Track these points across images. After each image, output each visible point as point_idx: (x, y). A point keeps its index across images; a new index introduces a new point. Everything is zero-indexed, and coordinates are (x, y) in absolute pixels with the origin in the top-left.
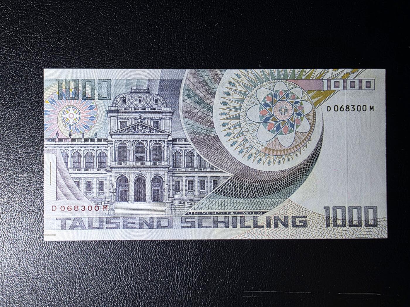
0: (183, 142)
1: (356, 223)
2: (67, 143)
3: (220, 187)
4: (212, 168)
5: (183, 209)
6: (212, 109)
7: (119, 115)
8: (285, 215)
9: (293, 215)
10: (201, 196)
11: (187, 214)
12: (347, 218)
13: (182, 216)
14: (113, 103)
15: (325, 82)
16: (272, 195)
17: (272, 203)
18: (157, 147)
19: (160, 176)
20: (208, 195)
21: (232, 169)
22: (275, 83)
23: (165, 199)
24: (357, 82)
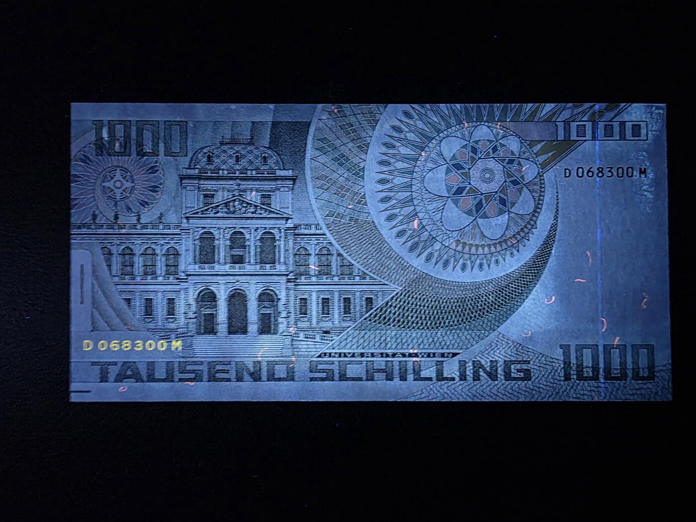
0: (313, 231)
1: (617, 374)
2: (111, 231)
3: (377, 309)
4: (363, 276)
5: (313, 346)
6: (363, 172)
7: (201, 183)
8: (491, 359)
9: (506, 359)
10: (345, 324)
11: (320, 356)
12: (602, 365)
13: (312, 359)
14: (190, 162)
15: (561, 126)
16: (469, 324)
17: (468, 337)
18: (268, 239)
19: (272, 290)
20: (356, 324)
21: (398, 277)
22: (473, 128)
23: (280, 330)
24: (616, 126)
